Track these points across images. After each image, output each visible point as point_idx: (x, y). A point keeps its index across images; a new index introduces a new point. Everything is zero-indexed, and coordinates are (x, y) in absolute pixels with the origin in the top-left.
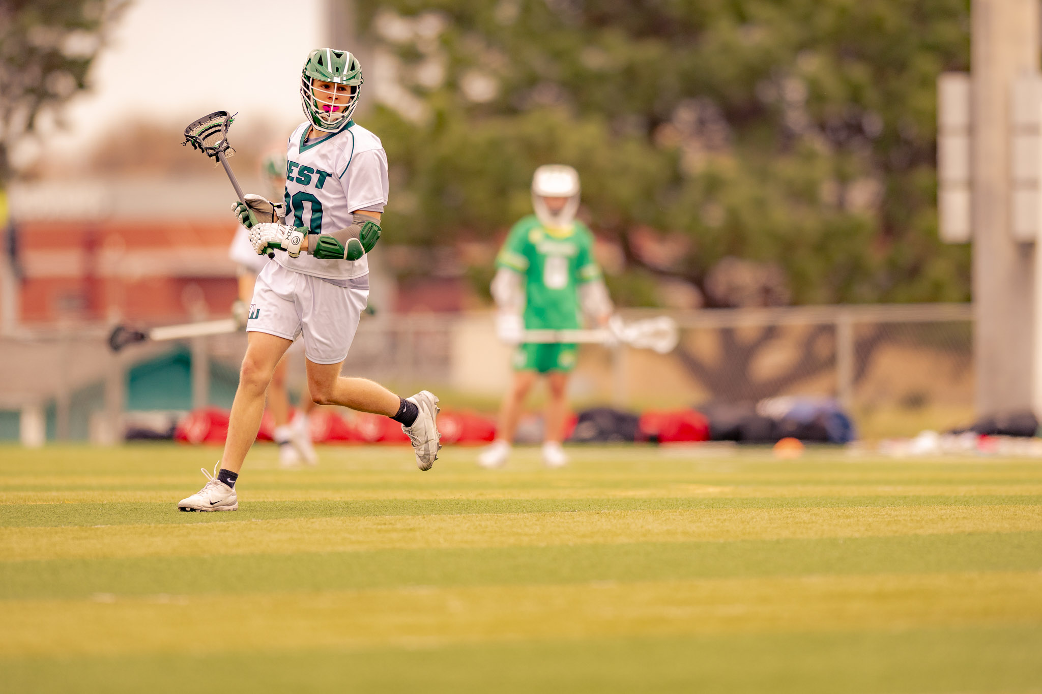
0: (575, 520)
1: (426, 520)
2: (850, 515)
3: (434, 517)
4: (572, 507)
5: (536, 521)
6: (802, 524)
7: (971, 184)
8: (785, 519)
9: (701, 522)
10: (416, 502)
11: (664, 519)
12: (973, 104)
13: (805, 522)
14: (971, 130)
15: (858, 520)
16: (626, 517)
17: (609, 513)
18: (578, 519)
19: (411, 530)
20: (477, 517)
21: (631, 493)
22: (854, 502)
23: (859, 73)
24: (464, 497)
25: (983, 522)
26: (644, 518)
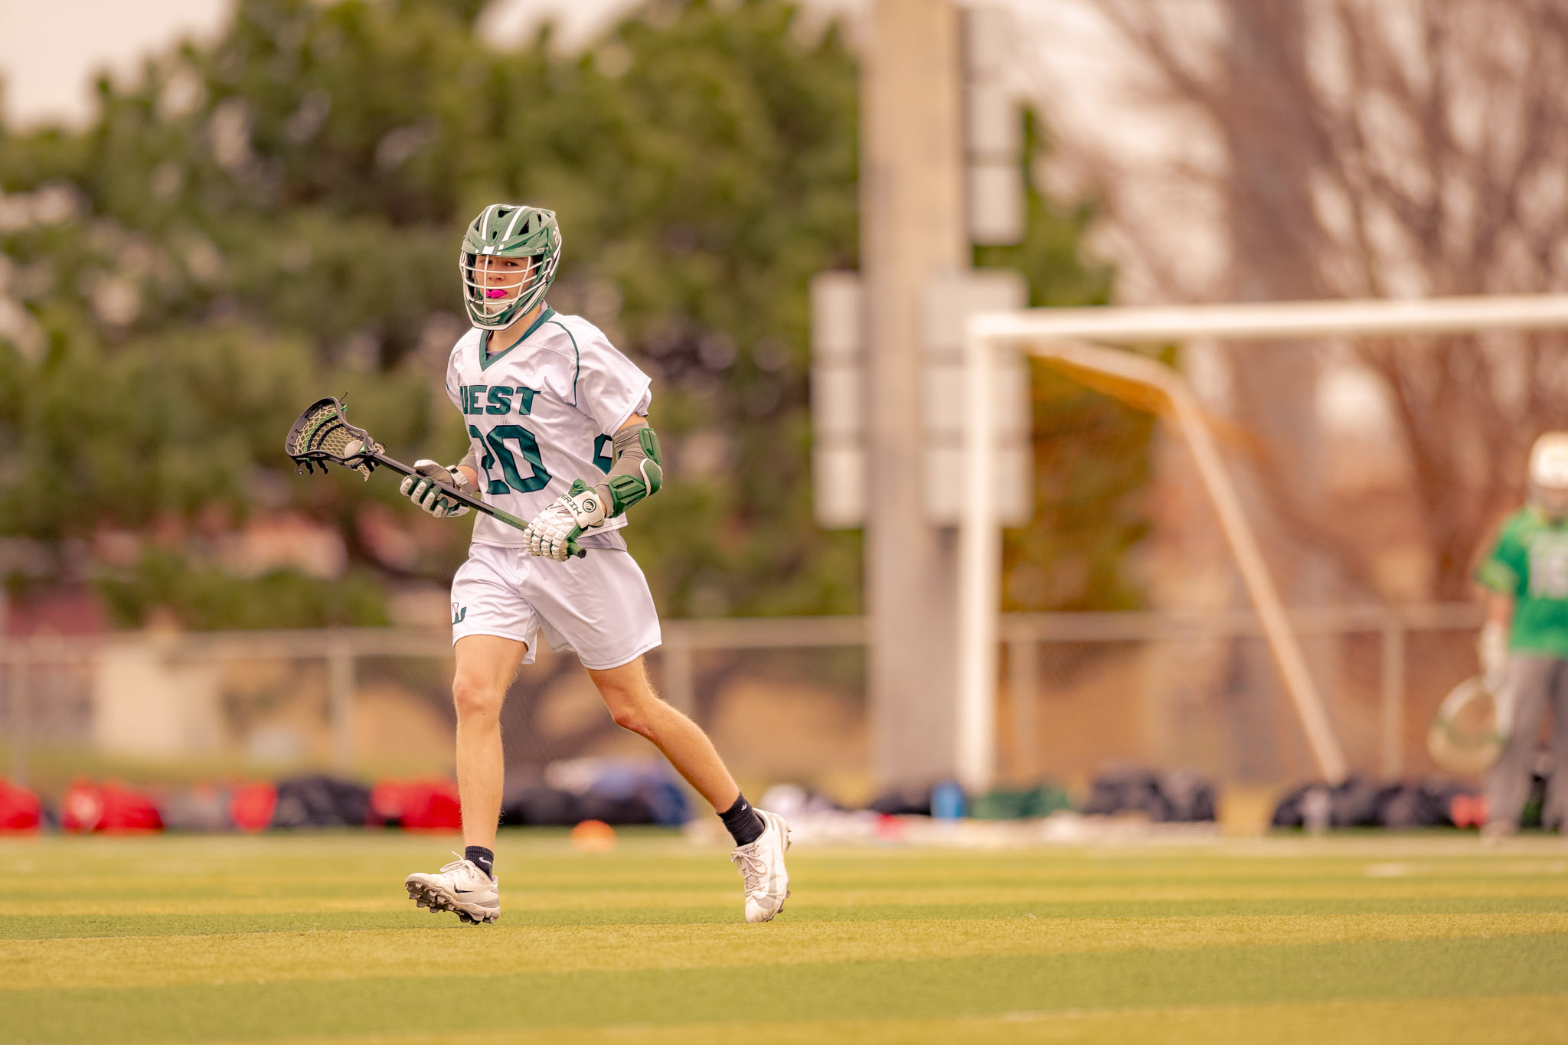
0: (268, 944)
1: (44, 947)
2: (680, 935)
3: (57, 942)
4: (261, 926)
5: (209, 946)
6: (608, 949)
7: (866, 440)
8: (582, 942)
9: (456, 947)
10: (31, 919)
11: (401, 942)
12: (867, 321)
13: (611, 947)
14: (864, 358)
15: (691, 944)
16: (345, 939)
17: (319, 934)
18: (272, 943)
19: (22, 960)
20: (121, 942)
21: (352, 905)
22: (686, 918)
23: (701, 271)
24: (103, 912)
25: (879, 944)
26: (372, 941)
